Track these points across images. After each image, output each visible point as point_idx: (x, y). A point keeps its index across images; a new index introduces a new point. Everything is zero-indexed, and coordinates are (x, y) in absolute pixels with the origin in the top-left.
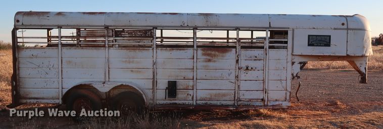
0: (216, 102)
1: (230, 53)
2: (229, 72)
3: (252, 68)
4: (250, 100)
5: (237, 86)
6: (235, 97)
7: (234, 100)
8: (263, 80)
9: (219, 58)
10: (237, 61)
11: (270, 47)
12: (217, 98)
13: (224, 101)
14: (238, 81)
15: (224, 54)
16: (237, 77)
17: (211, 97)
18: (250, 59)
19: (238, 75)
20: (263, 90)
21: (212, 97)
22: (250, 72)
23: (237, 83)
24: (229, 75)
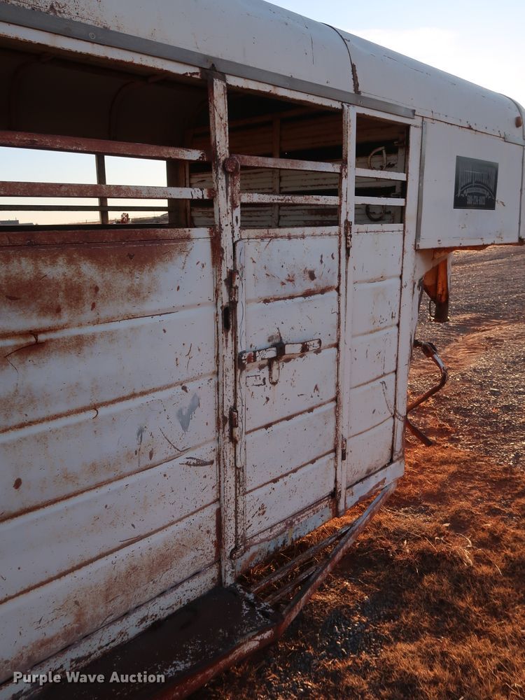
0: (115, 630)
1: (180, 259)
2: (186, 400)
3: (305, 349)
4: (289, 523)
5: (230, 474)
6: (219, 544)
7: (218, 560)
8: (336, 399)
9: (106, 310)
10: (228, 317)
11: (368, 215)
12: (117, 604)
13: (163, 594)
14: (234, 441)
15: (144, 278)
16: (229, 421)
17: (79, 616)
18: (289, 289)
19: (234, 409)
20: (335, 450)
21: (89, 613)
22: (284, 372)
23: (229, 456)
24: (185, 427)
